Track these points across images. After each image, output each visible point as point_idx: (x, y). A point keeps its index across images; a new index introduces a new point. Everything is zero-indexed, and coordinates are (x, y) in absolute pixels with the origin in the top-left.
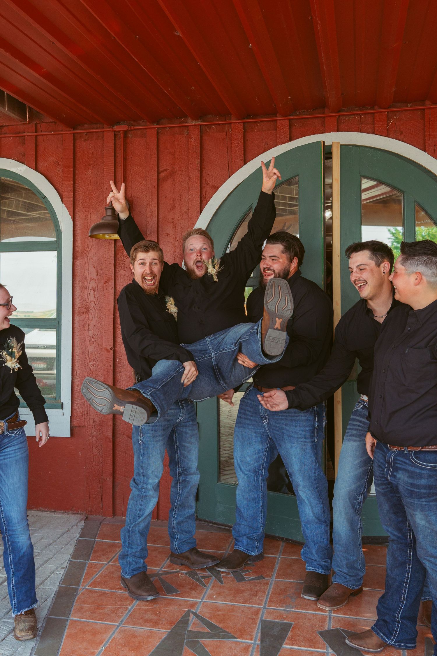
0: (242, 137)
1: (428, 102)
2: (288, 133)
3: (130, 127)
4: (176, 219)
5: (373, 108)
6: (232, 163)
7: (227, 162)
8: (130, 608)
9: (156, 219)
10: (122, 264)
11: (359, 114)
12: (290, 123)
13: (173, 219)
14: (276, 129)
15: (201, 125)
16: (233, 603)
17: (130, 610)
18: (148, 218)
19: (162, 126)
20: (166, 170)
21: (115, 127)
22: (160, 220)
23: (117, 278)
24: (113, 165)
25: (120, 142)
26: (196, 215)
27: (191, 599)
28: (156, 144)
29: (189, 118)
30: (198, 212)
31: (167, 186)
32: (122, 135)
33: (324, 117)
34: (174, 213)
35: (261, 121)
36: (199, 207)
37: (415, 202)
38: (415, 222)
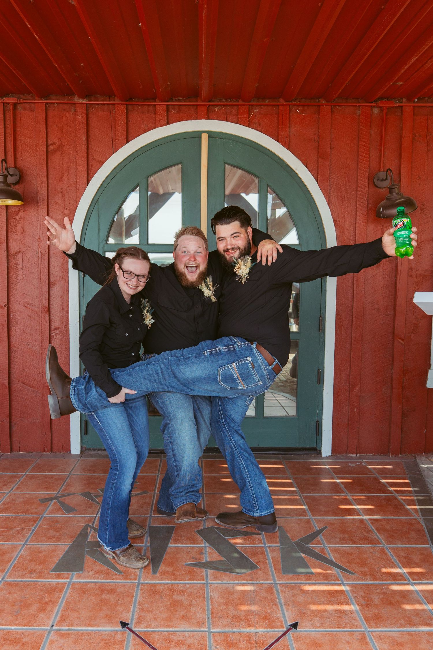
0: (125, 118)
1: (281, 100)
2: (166, 117)
3: (19, 100)
4: (64, 189)
5: (237, 101)
6: (116, 141)
7: (111, 140)
8: (33, 528)
9: (46, 188)
10: (14, 229)
11: (226, 105)
12: (167, 109)
13: (61, 189)
14: (155, 113)
15: (87, 104)
17: (33, 530)
18: (38, 187)
19: (50, 101)
20: (54, 144)
21: (4, 99)
22: (50, 189)
23: (9, 242)
24: (3, 135)
25: (9, 114)
26: (83, 186)
27: (87, 516)
28: (44, 118)
29: (76, 96)
30: (85, 183)
31: (56, 159)
32: (11, 107)
33: (197, 105)
34: (63, 184)
35: (142, 105)
36: (86, 179)
37: (268, 185)
38: (267, 202)
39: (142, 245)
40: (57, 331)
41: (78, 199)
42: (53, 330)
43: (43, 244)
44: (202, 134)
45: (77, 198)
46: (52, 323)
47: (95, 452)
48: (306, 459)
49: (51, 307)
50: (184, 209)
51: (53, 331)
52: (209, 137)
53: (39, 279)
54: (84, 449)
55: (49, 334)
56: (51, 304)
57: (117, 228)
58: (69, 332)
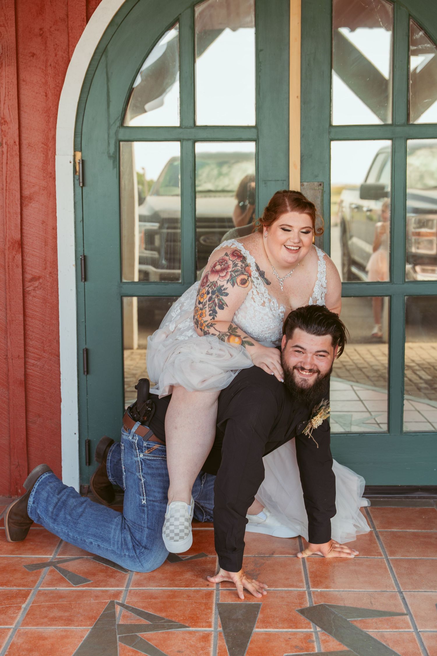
4: (46, 30)
13: (41, 29)
18: (1, 26)
26: (80, 24)
30: (84, 19)
34: (43, 20)
36: (85, 12)
37: (410, 17)
39: (185, 128)
40: (37, 284)
41: (71, 46)
42: (29, 282)
43: (9, 128)
45: (68, 46)
46: (28, 269)
49: (26, 240)
50: (260, 62)
51: (29, 284)
53: (4, 191)
55: (21, 288)
56: (24, 235)
57: (139, 99)
58: (57, 284)
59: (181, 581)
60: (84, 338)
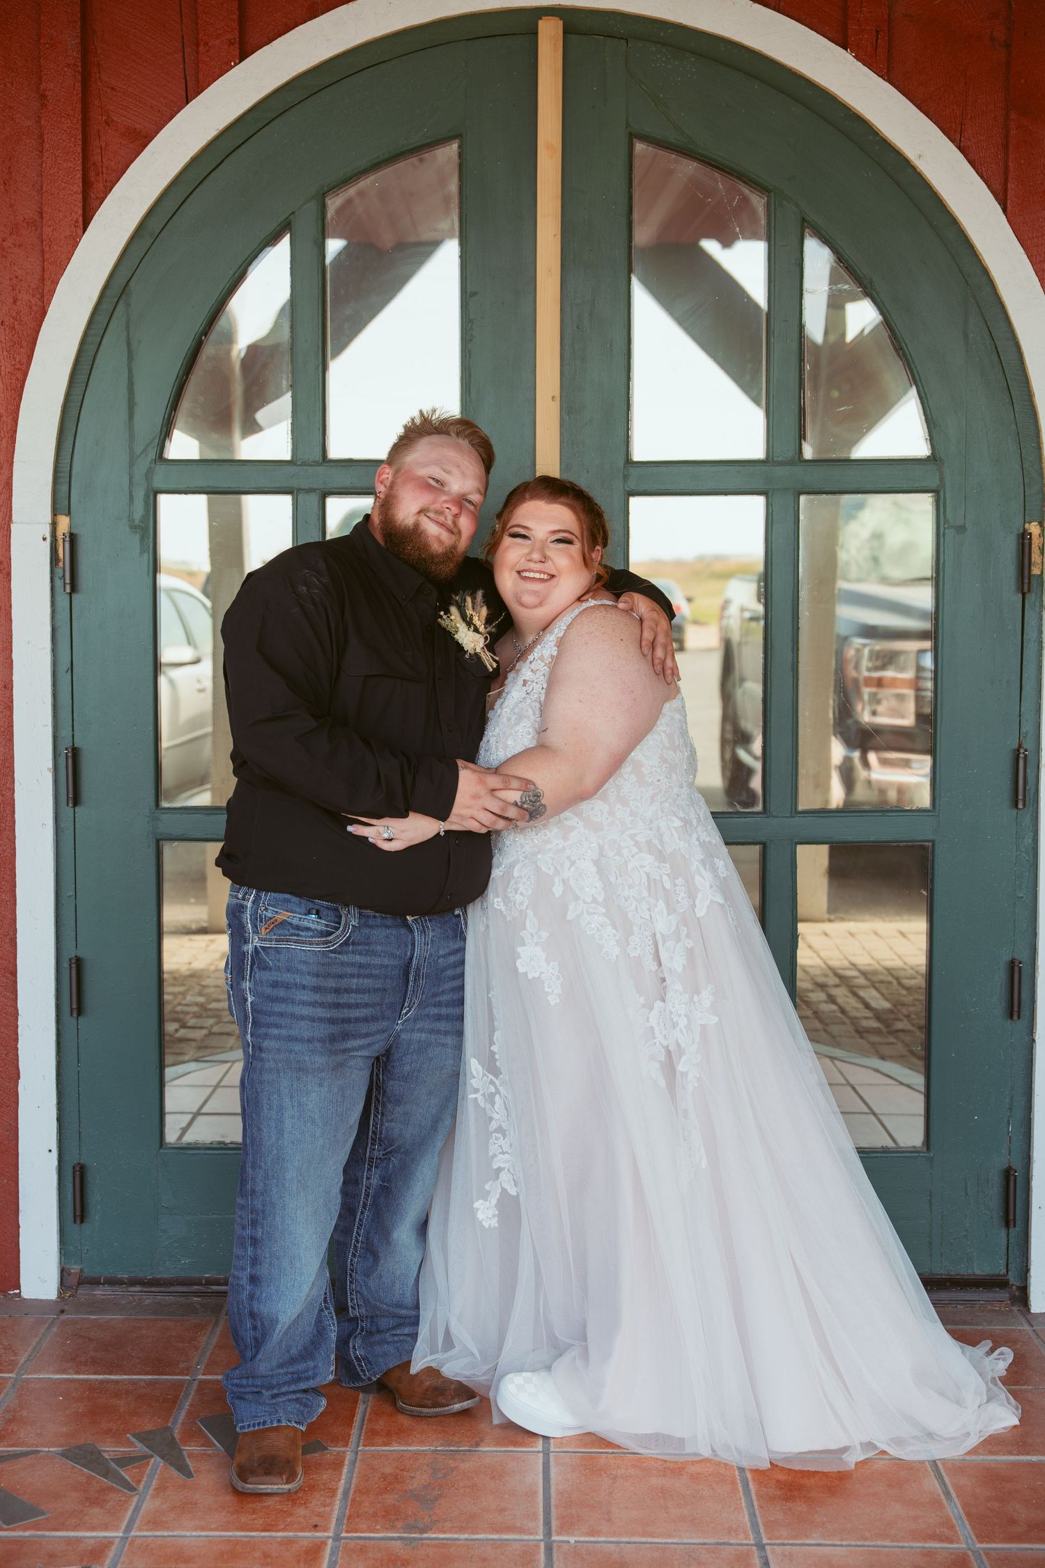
6: (198, 53)
7: (180, 47)
16: (230, 1534)
26: (68, 233)
27: (86, 1534)
30: (77, 221)
36: (81, 205)
37: (807, 225)
38: (801, 290)
39: (304, 464)
41: (48, 283)
44: (540, 22)
45: (43, 280)
47: (118, 1291)
48: (965, 1323)
50: (471, 321)
52: (566, 31)
54: (73, 1281)
57: (202, 398)
58: (14, 812)
59: (254, 1516)
60: (73, 934)
